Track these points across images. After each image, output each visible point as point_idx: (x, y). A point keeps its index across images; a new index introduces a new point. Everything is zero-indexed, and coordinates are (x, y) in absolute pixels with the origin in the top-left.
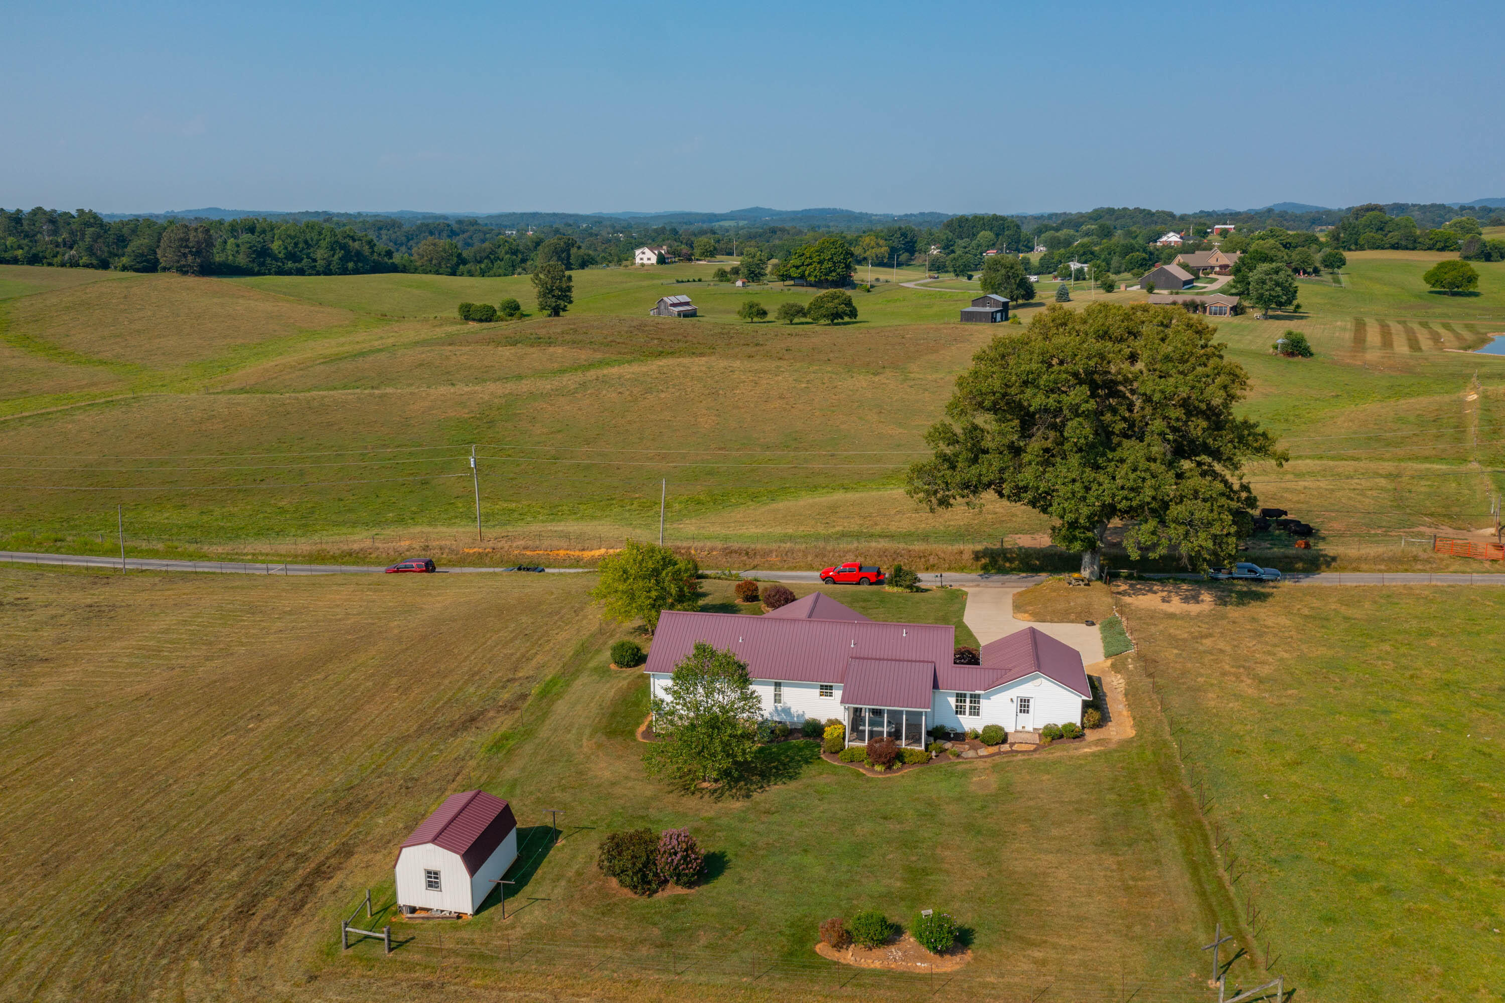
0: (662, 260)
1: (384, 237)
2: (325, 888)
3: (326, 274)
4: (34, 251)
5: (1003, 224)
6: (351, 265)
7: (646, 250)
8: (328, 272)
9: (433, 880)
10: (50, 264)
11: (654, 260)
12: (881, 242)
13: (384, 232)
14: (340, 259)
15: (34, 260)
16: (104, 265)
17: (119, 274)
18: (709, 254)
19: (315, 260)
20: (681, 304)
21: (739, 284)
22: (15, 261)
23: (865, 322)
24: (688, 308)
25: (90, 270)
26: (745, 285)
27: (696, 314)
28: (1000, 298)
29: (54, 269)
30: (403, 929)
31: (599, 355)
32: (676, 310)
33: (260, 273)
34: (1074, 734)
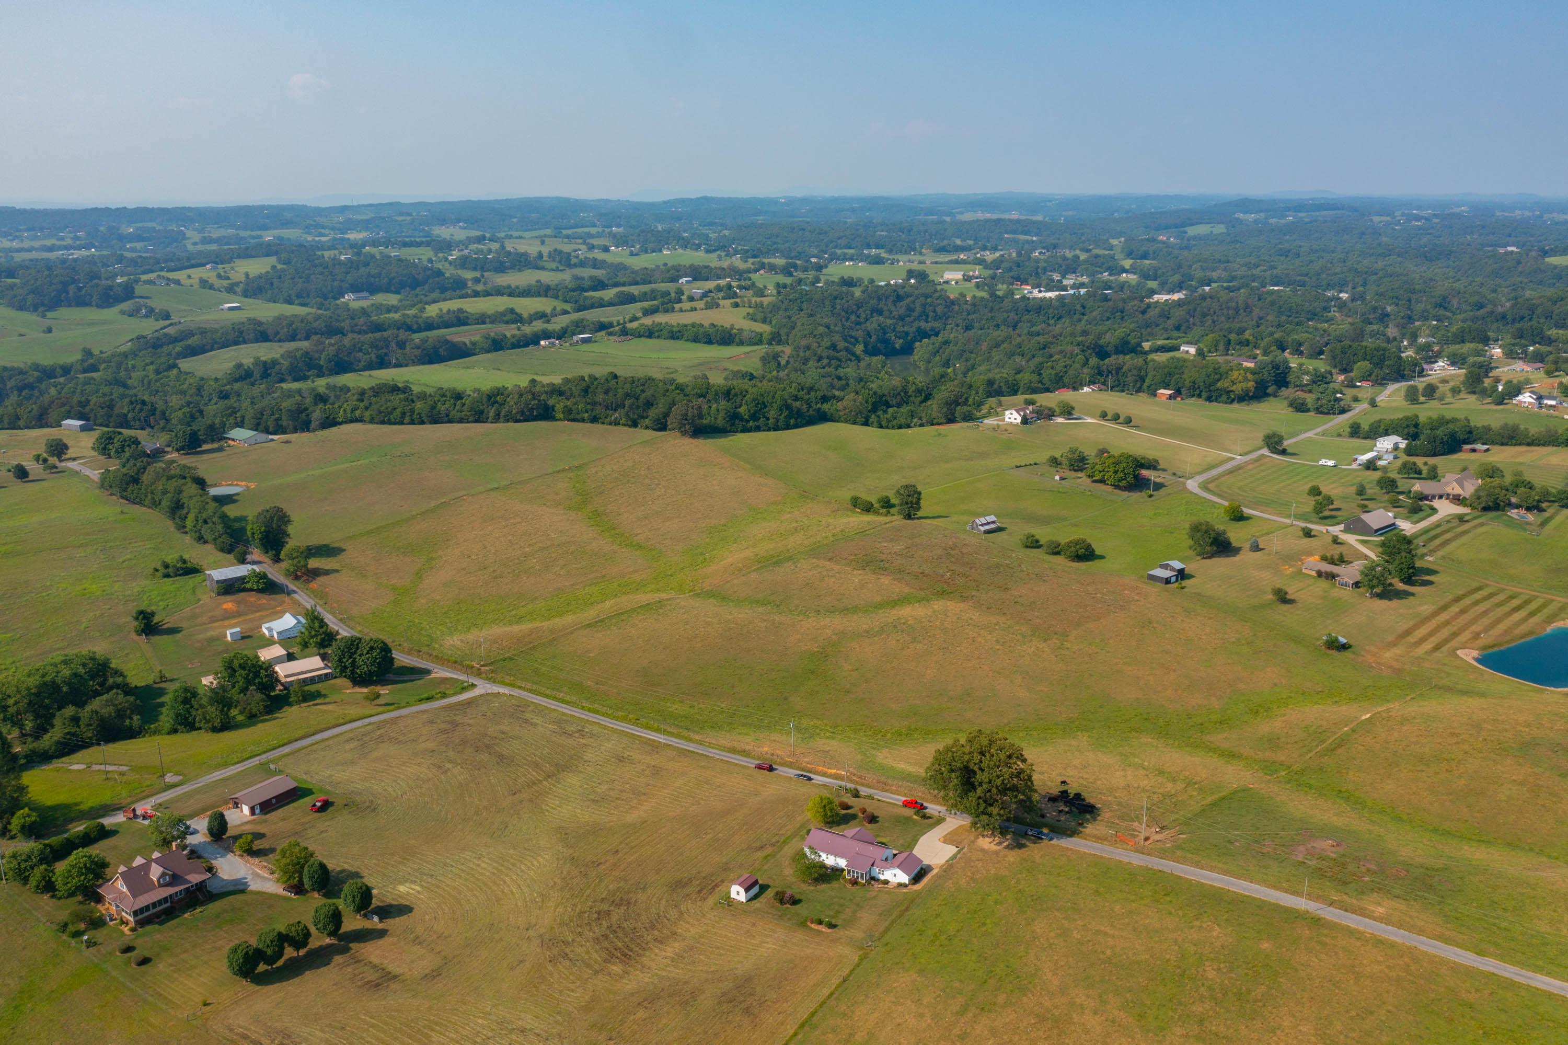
0: (1025, 421)
1: (838, 307)
2: (717, 890)
3: (775, 430)
4: (594, 414)
6: (792, 421)
7: (1014, 412)
8: (776, 428)
9: (738, 893)
10: (603, 423)
11: (1019, 420)
12: (1249, 376)
13: (838, 301)
15: (594, 420)
16: (635, 424)
17: (643, 434)
18: (1068, 411)
19: (768, 419)
20: (988, 523)
21: (1057, 478)
22: (583, 420)
23: (1102, 557)
24: (993, 526)
25: (626, 428)
26: (1062, 479)
27: (999, 529)
28: (1178, 565)
29: (605, 426)
30: (730, 902)
31: (907, 590)
32: (982, 529)
33: (730, 431)
34: (905, 886)
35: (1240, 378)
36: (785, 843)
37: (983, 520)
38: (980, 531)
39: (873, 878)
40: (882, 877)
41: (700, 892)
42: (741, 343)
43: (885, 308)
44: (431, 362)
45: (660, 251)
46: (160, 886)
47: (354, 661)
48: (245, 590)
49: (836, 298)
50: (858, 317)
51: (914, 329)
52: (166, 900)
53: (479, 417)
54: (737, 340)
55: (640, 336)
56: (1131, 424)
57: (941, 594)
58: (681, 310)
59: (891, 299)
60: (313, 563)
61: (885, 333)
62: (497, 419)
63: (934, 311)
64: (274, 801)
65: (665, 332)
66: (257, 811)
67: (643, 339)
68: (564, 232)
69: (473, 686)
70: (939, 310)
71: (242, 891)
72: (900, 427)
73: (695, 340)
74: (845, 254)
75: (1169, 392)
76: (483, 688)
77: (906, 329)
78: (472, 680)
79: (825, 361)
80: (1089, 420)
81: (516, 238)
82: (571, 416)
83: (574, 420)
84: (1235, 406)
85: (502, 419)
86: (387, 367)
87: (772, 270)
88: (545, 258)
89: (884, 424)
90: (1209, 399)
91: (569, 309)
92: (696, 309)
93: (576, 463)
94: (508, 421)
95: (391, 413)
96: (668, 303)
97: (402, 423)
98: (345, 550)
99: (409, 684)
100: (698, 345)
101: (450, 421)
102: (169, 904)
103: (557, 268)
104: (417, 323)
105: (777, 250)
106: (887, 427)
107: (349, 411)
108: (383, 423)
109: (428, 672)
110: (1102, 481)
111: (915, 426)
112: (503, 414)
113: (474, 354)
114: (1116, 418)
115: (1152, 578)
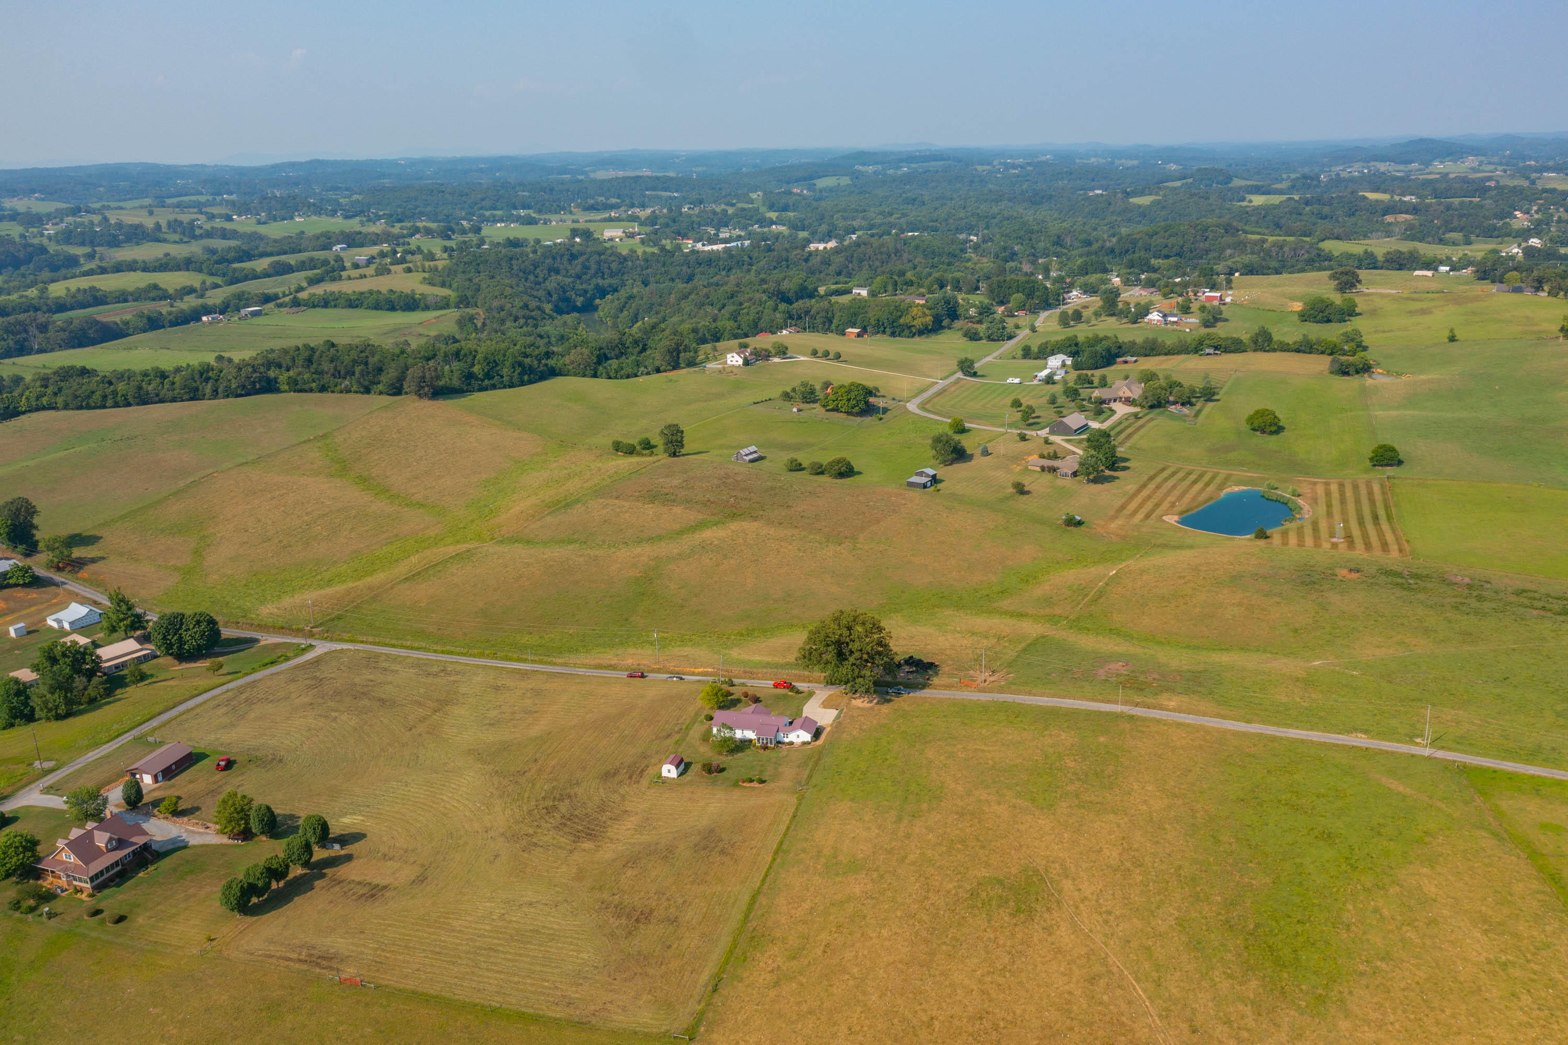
0: (747, 363)
1: (515, 268)
2: (645, 773)
4: (322, 383)
5: (1033, 287)
6: (526, 378)
7: (735, 355)
8: (511, 386)
9: (669, 771)
10: (333, 392)
11: (741, 362)
12: (927, 312)
13: (514, 262)
14: (519, 374)
15: (323, 389)
16: (367, 391)
17: (379, 401)
18: (782, 351)
19: (502, 377)
20: (751, 453)
21: (795, 410)
22: (311, 390)
23: (860, 473)
24: (755, 455)
25: (359, 395)
26: (799, 410)
27: (761, 458)
28: (931, 472)
29: (336, 395)
30: (665, 781)
31: (700, 517)
32: (747, 458)
33: (467, 391)
34: (809, 743)
35: (920, 314)
36: (688, 729)
37: (746, 451)
38: (744, 460)
39: (779, 742)
40: (786, 740)
41: (630, 777)
42: (427, 308)
43: (561, 267)
44: (81, 345)
45: (292, 218)
46: (109, 851)
47: (180, 638)
49: (511, 259)
50: (537, 277)
51: (592, 287)
52: (117, 863)
53: (194, 395)
54: (422, 305)
55: (314, 306)
56: (841, 359)
57: (733, 516)
58: (349, 278)
59: (566, 258)
61: (565, 292)
62: (215, 394)
63: (609, 268)
64: (174, 767)
65: (342, 301)
66: (160, 778)
67: (318, 309)
68: (169, 201)
69: (311, 646)
70: (614, 266)
71: (185, 847)
72: (628, 377)
73: (377, 307)
74: (494, 216)
75: (857, 331)
76: (321, 648)
77: (584, 286)
78: (310, 641)
79: (522, 321)
80: (802, 359)
81: (116, 209)
82: (296, 387)
83: (300, 391)
84: (917, 339)
85: (220, 395)
86: (29, 354)
87: (429, 234)
88: (163, 230)
89: (612, 374)
90: (893, 334)
91: (220, 283)
92: (365, 276)
93: (320, 433)
94: (228, 396)
95: (89, 397)
96: (334, 271)
97: (104, 407)
98: (101, 537)
99: (241, 654)
100: (380, 312)
101: (162, 401)
102: (120, 868)
103: (182, 240)
104: (47, 305)
105: (422, 214)
106: (616, 378)
107: (33, 400)
108: (80, 408)
109: (256, 641)
110: (836, 410)
111: (642, 374)
112: (220, 390)
113: (128, 335)
114: (826, 354)
115: (911, 485)
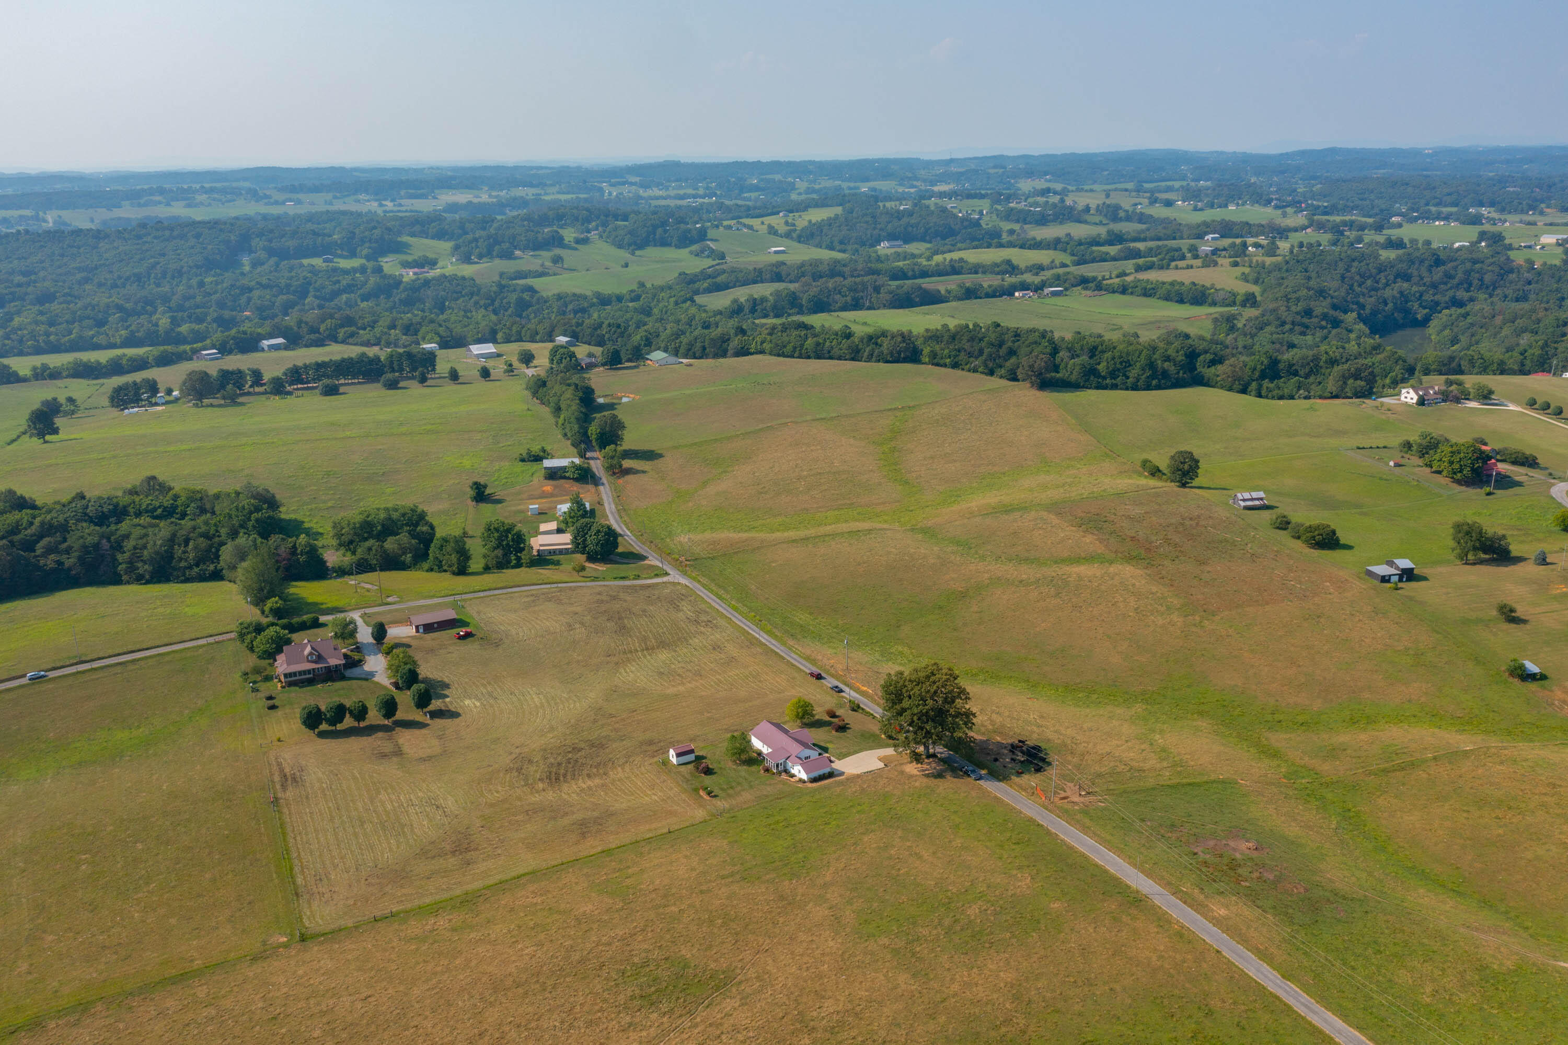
0: (1421, 402)
1: (1354, 270)
3: (1133, 389)
4: (956, 360)
7: (1411, 391)
8: (1135, 388)
10: (963, 369)
11: (1416, 398)
14: (1148, 377)
15: (955, 366)
16: (991, 373)
17: (995, 382)
18: (1486, 396)
19: (1128, 378)
20: (1252, 499)
21: (1392, 464)
22: (945, 366)
23: (1349, 547)
24: (1257, 503)
25: (983, 376)
26: (1397, 465)
27: (1265, 508)
28: (1405, 563)
29: (965, 373)
30: (666, 763)
31: (1101, 549)
32: (1242, 504)
33: (1083, 387)
34: (804, 782)
37: (1247, 495)
38: (1240, 505)
39: (785, 770)
40: (792, 771)
42: (1214, 304)
43: (1415, 273)
44: (901, 306)
45: (1226, 206)
46: (309, 661)
47: (585, 540)
48: (565, 478)
50: (1377, 282)
52: (309, 672)
53: (855, 355)
54: (1210, 300)
55: (1114, 292)
56: (1563, 416)
57: (1130, 559)
58: (1177, 268)
59: (1427, 263)
60: (627, 463)
61: (1406, 302)
62: (869, 359)
63: (1481, 280)
64: (436, 625)
65: (1138, 290)
66: (421, 630)
67: (1116, 295)
68: (1146, 185)
69: (667, 574)
70: (1488, 278)
71: (366, 679)
72: (1281, 398)
73: (1167, 298)
74: (1439, 213)
76: (675, 576)
78: (668, 568)
79: (1287, 327)
80: (1512, 407)
81: (1086, 191)
82: (936, 361)
83: (937, 365)
85: (874, 359)
86: (861, 309)
87: (1320, 229)
88: (1092, 212)
89: (1264, 393)
91: (1068, 262)
92: (1192, 267)
94: (879, 361)
95: (785, 347)
96: (1172, 257)
97: (792, 357)
98: (660, 456)
99: (624, 566)
100: (1169, 303)
101: (831, 358)
102: (311, 676)
103: (1101, 222)
104: (913, 271)
105: (1356, 207)
106: (1267, 397)
107: (759, 343)
108: (779, 355)
109: (642, 558)
110: (1439, 472)
111: (1299, 398)
112: (875, 354)
113: (947, 302)
114: (1546, 407)
115: (1370, 574)
